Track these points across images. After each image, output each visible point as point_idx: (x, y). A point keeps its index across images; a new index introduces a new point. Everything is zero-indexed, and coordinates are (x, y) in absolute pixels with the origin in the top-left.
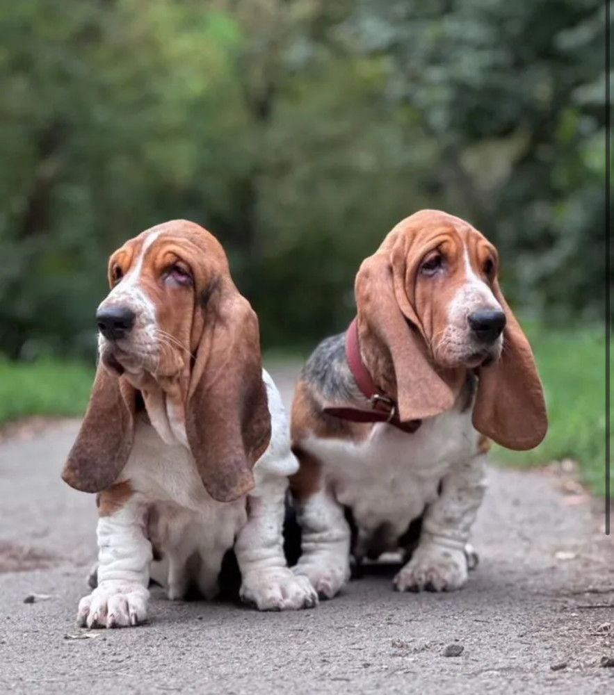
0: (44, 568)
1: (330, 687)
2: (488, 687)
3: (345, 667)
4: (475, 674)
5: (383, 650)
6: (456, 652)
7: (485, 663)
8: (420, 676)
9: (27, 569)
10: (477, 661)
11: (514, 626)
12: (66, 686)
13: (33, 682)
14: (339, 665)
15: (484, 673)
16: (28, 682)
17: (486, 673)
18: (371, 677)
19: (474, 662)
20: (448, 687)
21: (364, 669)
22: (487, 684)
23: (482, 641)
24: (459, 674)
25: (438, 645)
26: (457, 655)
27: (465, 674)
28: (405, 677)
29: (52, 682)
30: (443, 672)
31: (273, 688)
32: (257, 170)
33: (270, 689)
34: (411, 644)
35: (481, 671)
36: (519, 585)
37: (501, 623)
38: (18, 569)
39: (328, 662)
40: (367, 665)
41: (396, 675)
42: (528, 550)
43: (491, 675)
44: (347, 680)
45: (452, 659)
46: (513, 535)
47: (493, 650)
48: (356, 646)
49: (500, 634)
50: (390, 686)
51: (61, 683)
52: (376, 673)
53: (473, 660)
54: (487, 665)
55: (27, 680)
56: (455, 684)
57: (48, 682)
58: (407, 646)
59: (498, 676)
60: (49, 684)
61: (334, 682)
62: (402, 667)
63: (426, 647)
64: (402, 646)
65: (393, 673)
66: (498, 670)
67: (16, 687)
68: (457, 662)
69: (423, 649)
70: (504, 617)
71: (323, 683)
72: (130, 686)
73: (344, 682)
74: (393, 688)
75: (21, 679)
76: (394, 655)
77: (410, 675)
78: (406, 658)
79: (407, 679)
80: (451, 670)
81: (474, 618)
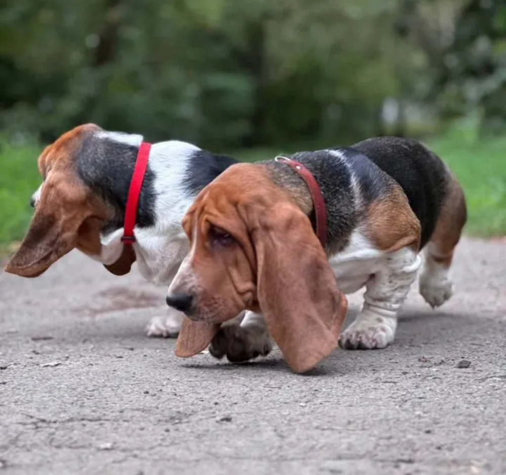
0: (154, 305)
1: (384, 387)
2: (496, 388)
3: (390, 374)
4: (483, 380)
5: (413, 363)
6: (466, 365)
7: (487, 373)
8: (444, 381)
9: (143, 306)
10: (481, 371)
11: (501, 349)
12: (201, 384)
13: (177, 381)
14: (385, 373)
15: (489, 380)
16: (174, 381)
17: (491, 379)
18: (410, 381)
19: (479, 372)
20: (466, 388)
21: (403, 376)
22: (494, 386)
23: (481, 358)
24: (472, 380)
25: (450, 361)
26: (466, 367)
27: (476, 380)
28: (434, 382)
29: (191, 381)
30: (460, 378)
31: (344, 387)
32: (266, 16)
33: (342, 388)
34: (431, 360)
35: (487, 378)
36: (497, 320)
37: (491, 346)
38: (137, 306)
39: (377, 371)
40: (405, 373)
41: (428, 380)
42: (497, 296)
43: (495, 380)
44: (395, 383)
45: (464, 370)
46: (485, 286)
47: (490, 364)
48: (393, 361)
49: (492, 354)
50: (426, 387)
51: (197, 382)
52: (413, 378)
53: (478, 370)
54: (489, 374)
55: (173, 380)
56: (471, 386)
57: (188, 381)
58: (429, 361)
59: (500, 381)
60: (189, 383)
61: (385, 384)
62: (430, 375)
63: (443, 361)
64: (426, 361)
65: (425, 378)
66: (498, 377)
67: (167, 384)
68: (468, 372)
69: (440, 363)
70: (492, 341)
71: (378, 384)
72: (244, 385)
73: (391, 384)
74: (428, 388)
75: (169, 379)
76: (421, 367)
77: (437, 380)
78: (430, 369)
79: (436, 383)
80: (466, 377)
81: (470, 342)
